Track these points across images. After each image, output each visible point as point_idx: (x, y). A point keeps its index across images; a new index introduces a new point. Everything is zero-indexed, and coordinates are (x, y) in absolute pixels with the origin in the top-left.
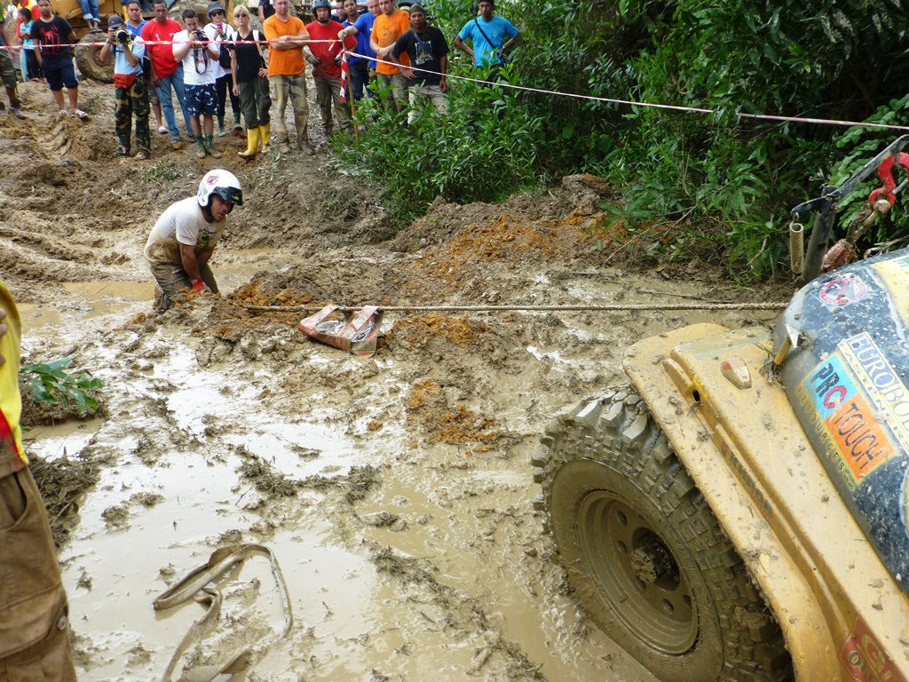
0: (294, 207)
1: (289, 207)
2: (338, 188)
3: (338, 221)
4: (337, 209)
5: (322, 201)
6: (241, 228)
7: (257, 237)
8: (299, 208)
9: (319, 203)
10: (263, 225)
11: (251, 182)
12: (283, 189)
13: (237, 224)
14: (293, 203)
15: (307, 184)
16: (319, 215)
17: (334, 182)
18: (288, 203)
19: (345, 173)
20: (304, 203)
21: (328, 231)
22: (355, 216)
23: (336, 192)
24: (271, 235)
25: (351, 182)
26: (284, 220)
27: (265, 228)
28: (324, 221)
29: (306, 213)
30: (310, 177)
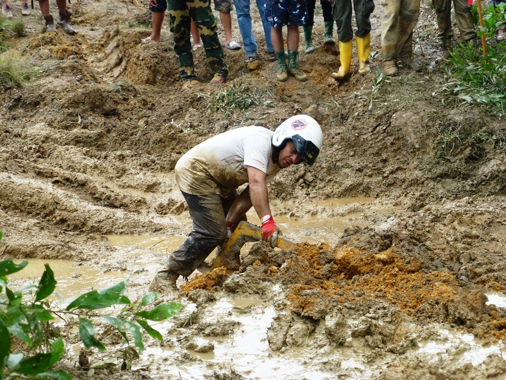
0: (399, 144)
1: (392, 144)
2: (459, 119)
4: (456, 147)
5: (436, 136)
6: (329, 171)
7: (348, 182)
8: (405, 145)
9: (432, 138)
10: (358, 166)
11: (344, 111)
12: (384, 120)
13: (324, 165)
14: (398, 139)
15: (417, 113)
16: (432, 154)
17: (453, 112)
18: (391, 139)
19: (468, 98)
20: (412, 139)
21: (443, 176)
22: (480, 156)
23: (455, 124)
24: (367, 180)
25: (476, 111)
26: (385, 161)
27: (360, 170)
28: (438, 163)
29: (415, 151)
30: (421, 105)
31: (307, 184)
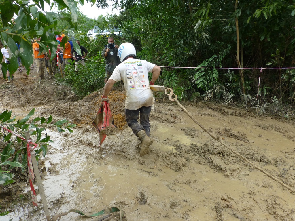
0: (48, 94)
1: (46, 94)
2: (60, 88)
3: (62, 97)
4: (61, 93)
5: (56, 92)
6: (33, 100)
7: (38, 102)
9: (55, 92)
10: (39, 99)
11: (32, 88)
12: (43, 89)
13: (32, 99)
14: (47, 93)
15: (51, 87)
16: (55, 95)
17: (58, 87)
18: (46, 93)
19: (61, 84)
20: (50, 92)
21: (59, 99)
22: (66, 95)
23: (60, 89)
24: (42, 102)
25: (63, 86)
26: (45, 97)
28: (57, 97)
29: (51, 95)
30: (51, 86)
31: (28, 103)
